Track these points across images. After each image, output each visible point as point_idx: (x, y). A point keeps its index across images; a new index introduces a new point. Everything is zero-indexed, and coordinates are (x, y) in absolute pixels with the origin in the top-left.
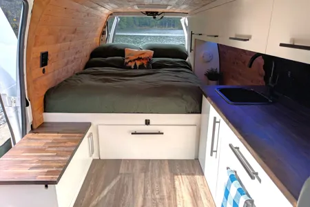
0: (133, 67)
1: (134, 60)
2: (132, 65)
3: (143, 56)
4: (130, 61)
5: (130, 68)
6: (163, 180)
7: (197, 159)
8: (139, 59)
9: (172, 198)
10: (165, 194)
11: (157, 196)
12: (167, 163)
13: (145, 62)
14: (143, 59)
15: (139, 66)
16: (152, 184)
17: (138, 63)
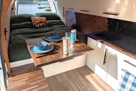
0: (39, 27)
1: (39, 23)
2: (38, 26)
3: (42, 21)
4: (36, 24)
5: (37, 28)
6: (80, 79)
7: (86, 65)
8: (41, 22)
9: (89, 86)
10: (86, 85)
11: (83, 87)
12: (75, 70)
13: (44, 24)
14: (43, 22)
15: (42, 26)
16: (77, 82)
17: (41, 25)
